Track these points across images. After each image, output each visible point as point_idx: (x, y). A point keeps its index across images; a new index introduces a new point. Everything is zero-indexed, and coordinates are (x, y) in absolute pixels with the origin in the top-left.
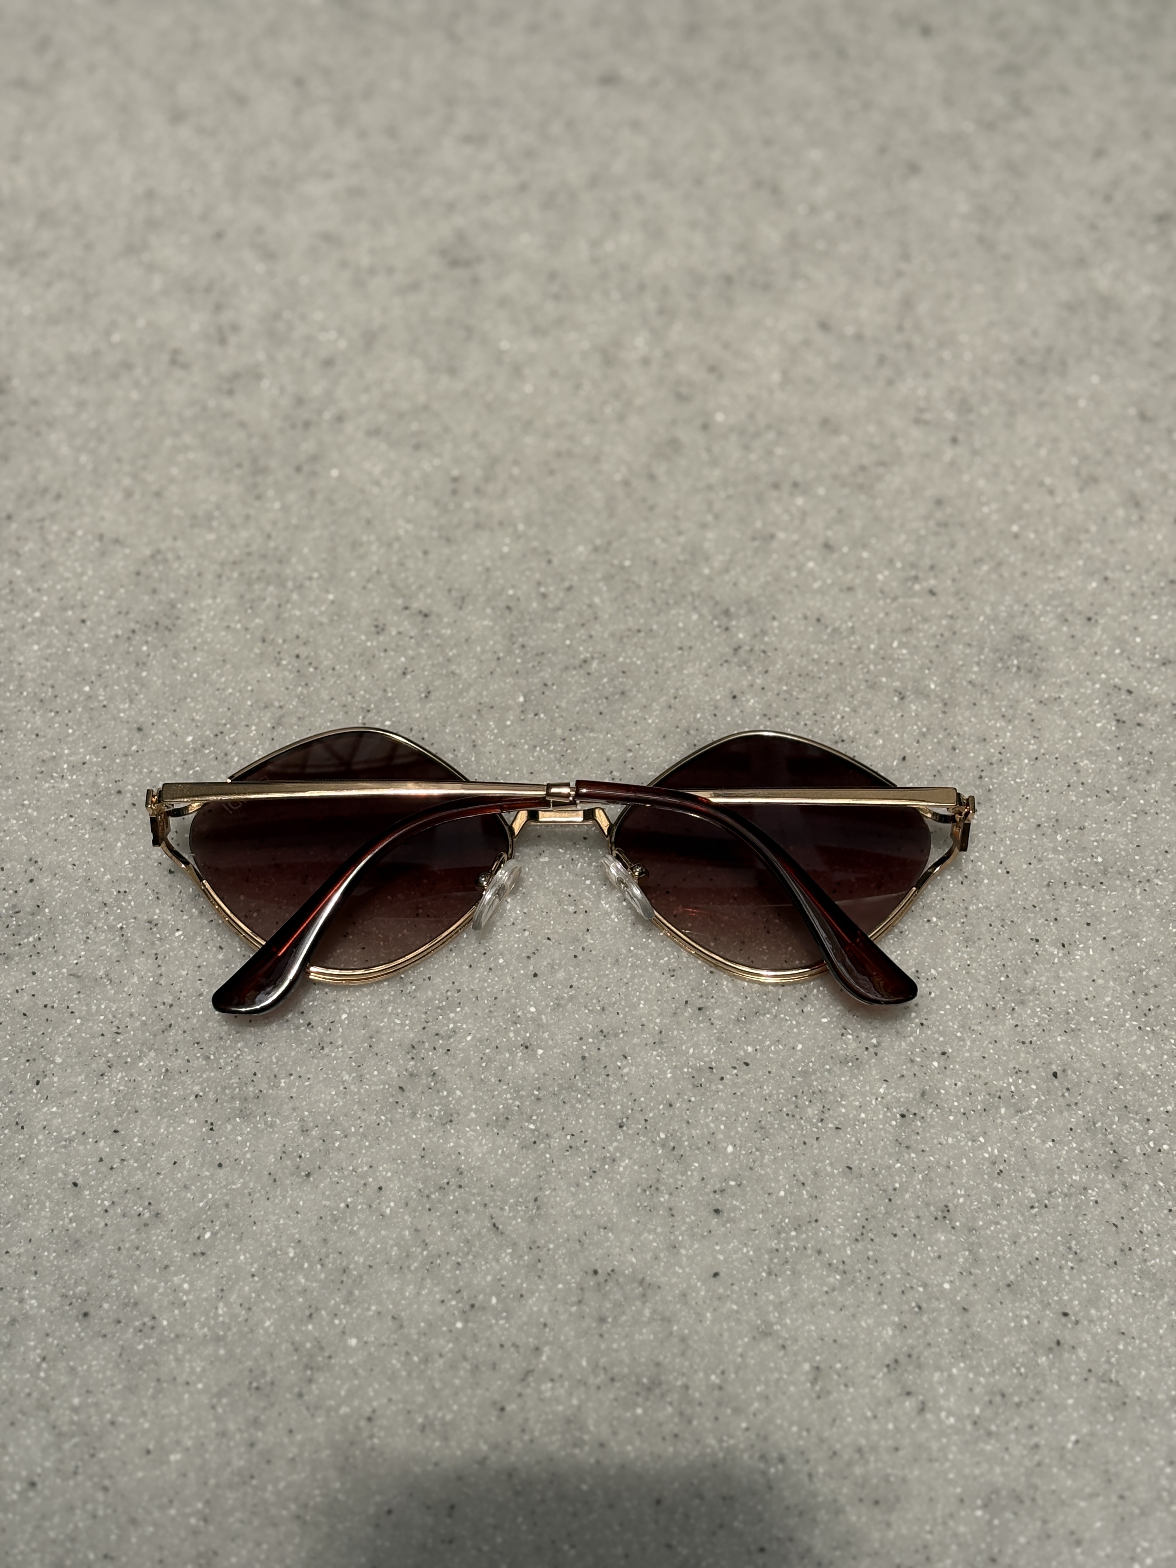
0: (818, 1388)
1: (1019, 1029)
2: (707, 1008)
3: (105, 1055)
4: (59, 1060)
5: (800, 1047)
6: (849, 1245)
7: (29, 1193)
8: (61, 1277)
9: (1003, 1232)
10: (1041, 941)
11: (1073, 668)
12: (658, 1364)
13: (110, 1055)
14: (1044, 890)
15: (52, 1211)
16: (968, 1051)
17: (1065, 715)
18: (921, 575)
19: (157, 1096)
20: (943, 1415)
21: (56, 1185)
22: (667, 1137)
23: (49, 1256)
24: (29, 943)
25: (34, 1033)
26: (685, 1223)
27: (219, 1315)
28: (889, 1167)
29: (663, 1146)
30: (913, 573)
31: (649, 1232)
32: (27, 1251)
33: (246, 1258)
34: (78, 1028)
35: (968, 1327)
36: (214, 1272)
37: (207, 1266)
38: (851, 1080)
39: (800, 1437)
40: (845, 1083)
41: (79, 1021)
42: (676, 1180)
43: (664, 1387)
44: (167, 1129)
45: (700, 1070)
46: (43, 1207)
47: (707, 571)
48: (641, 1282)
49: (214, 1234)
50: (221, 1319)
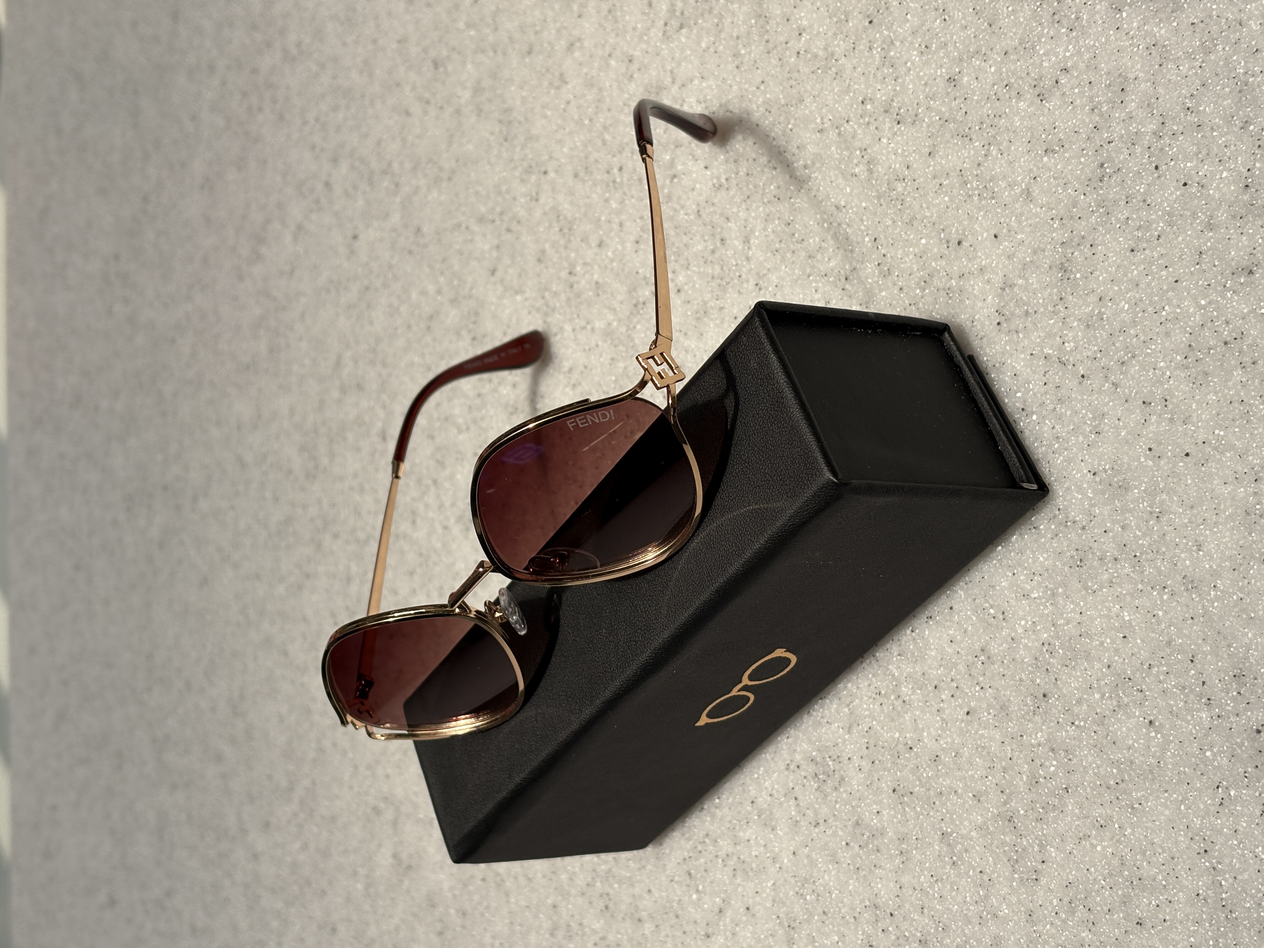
0: (1057, 148)
1: (847, 53)
2: (846, 274)
3: (893, 701)
4: (897, 735)
5: (864, 204)
6: (973, 144)
7: (975, 746)
8: (1023, 717)
9: (960, 37)
10: (798, 50)
11: (655, 65)
12: (1050, 267)
13: (892, 697)
14: (771, 55)
15: (985, 728)
16: (860, 85)
17: (679, 64)
18: (612, 179)
19: (914, 660)
20: (1068, 54)
21: (969, 728)
22: (919, 288)
23: (1012, 727)
24: (833, 765)
25: (883, 755)
26: (967, 266)
27: (1039, 596)
28: (928, 126)
29: (924, 290)
30: (611, 184)
31: (974, 289)
32: (1009, 745)
33: (1004, 581)
34: (879, 722)
35: (1016, 49)
36: (1014, 604)
37: (1011, 609)
38: (880, 164)
39: (1087, 154)
40: (882, 167)
41: (874, 723)
42: (943, 276)
43: (1064, 260)
44: (932, 650)
45: (880, 273)
46: (983, 735)
47: (615, 324)
48: (1003, 289)
49: (992, 607)
50: (1041, 594)
